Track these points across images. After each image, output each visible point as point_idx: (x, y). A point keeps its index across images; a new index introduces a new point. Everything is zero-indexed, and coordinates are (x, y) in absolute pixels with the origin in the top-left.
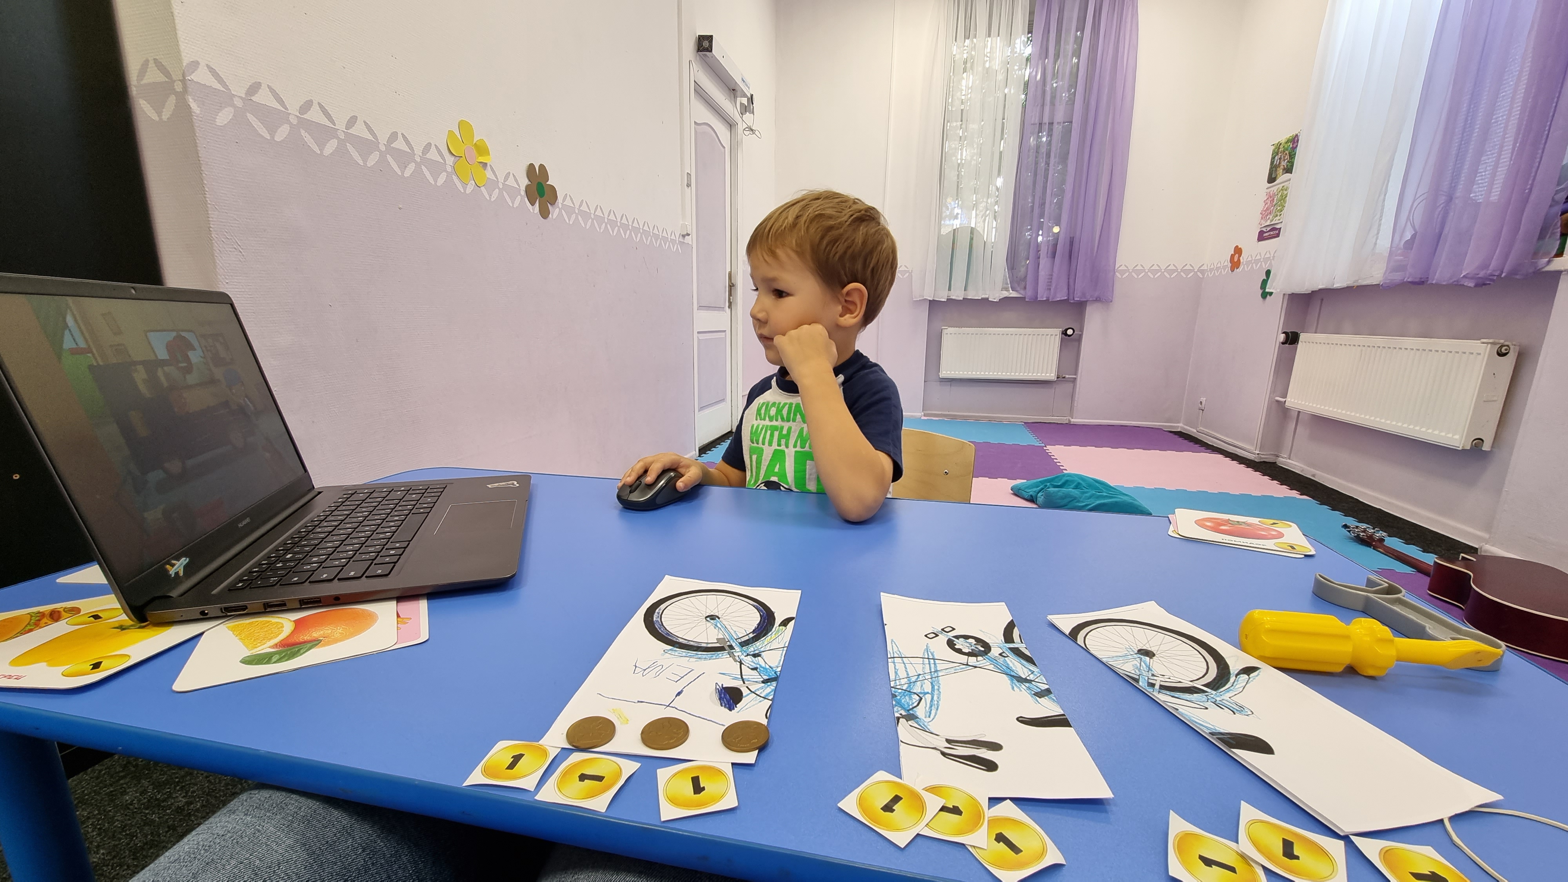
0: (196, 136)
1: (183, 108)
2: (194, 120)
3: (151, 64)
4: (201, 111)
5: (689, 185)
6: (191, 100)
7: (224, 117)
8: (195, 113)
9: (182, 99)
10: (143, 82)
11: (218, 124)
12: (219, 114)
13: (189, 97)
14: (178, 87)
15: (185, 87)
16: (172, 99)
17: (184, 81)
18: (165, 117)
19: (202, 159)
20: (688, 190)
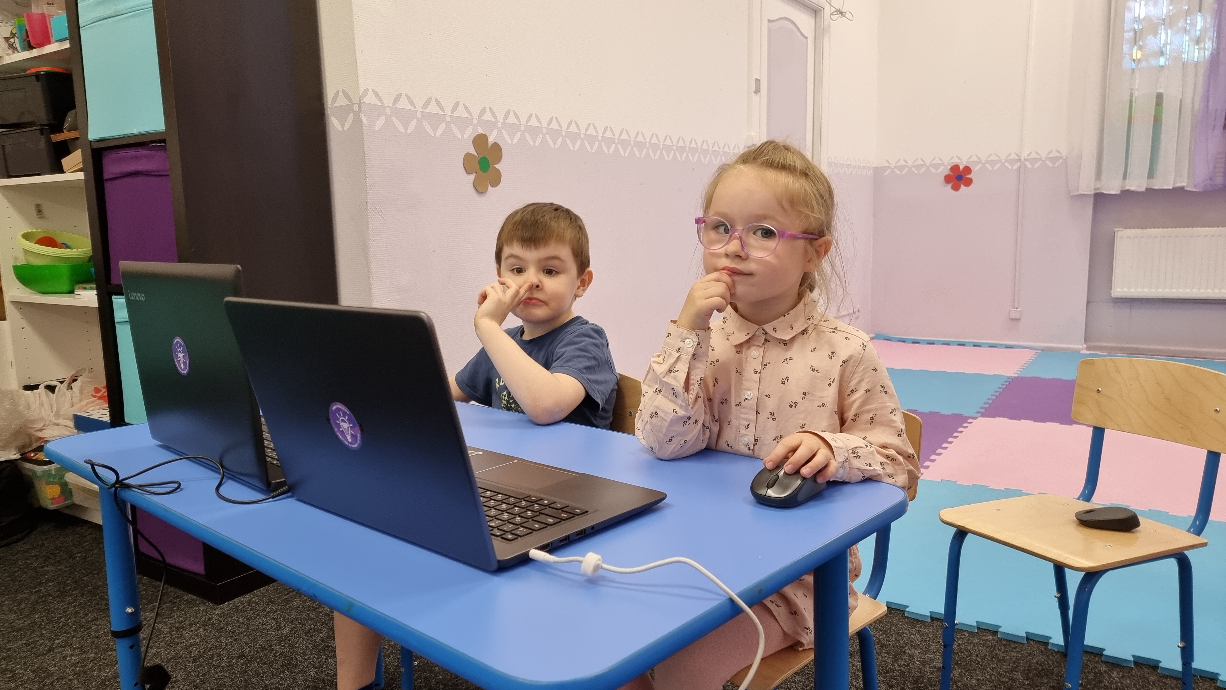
0: (364, 140)
1: (358, 121)
2: (363, 129)
3: (341, 93)
4: (368, 122)
5: (757, 91)
6: (362, 116)
7: (380, 123)
8: (364, 124)
9: (357, 115)
10: (335, 105)
11: (376, 129)
12: (378, 122)
13: (362, 114)
14: (356, 108)
15: (360, 108)
16: (352, 115)
17: (359, 104)
18: (346, 128)
19: (366, 155)
20: (756, 98)
